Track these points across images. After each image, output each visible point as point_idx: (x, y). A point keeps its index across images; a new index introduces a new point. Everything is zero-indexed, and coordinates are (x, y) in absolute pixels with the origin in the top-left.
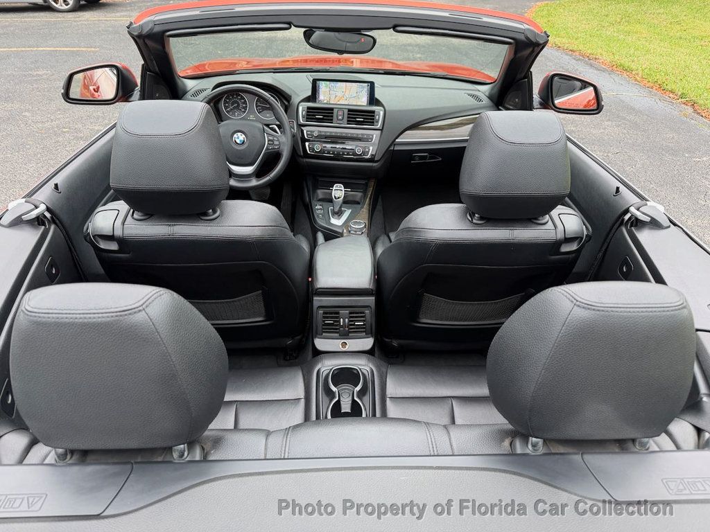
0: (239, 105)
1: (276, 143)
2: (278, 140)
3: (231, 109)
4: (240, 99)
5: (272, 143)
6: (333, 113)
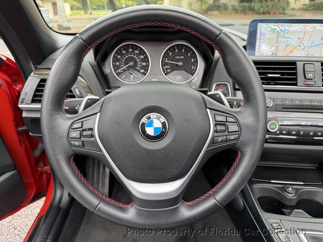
0: (136, 63)
1: (233, 128)
2: (237, 122)
3: (124, 70)
4: (138, 55)
5: (223, 128)
6: (295, 69)
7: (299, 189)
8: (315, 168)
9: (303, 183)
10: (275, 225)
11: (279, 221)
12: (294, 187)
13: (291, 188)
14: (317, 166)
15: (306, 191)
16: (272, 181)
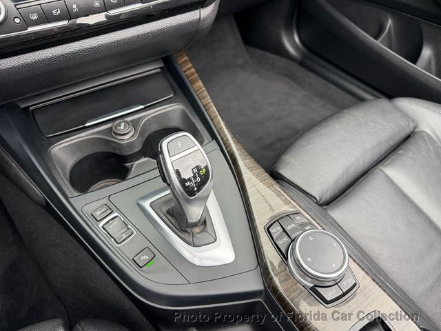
7: (139, 119)
8: (159, 70)
9: (142, 107)
10: (98, 213)
11: (105, 201)
12: (128, 119)
13: (123, 124)
14: (162, 65)
15: (152, 117)
16: (87, 125)
